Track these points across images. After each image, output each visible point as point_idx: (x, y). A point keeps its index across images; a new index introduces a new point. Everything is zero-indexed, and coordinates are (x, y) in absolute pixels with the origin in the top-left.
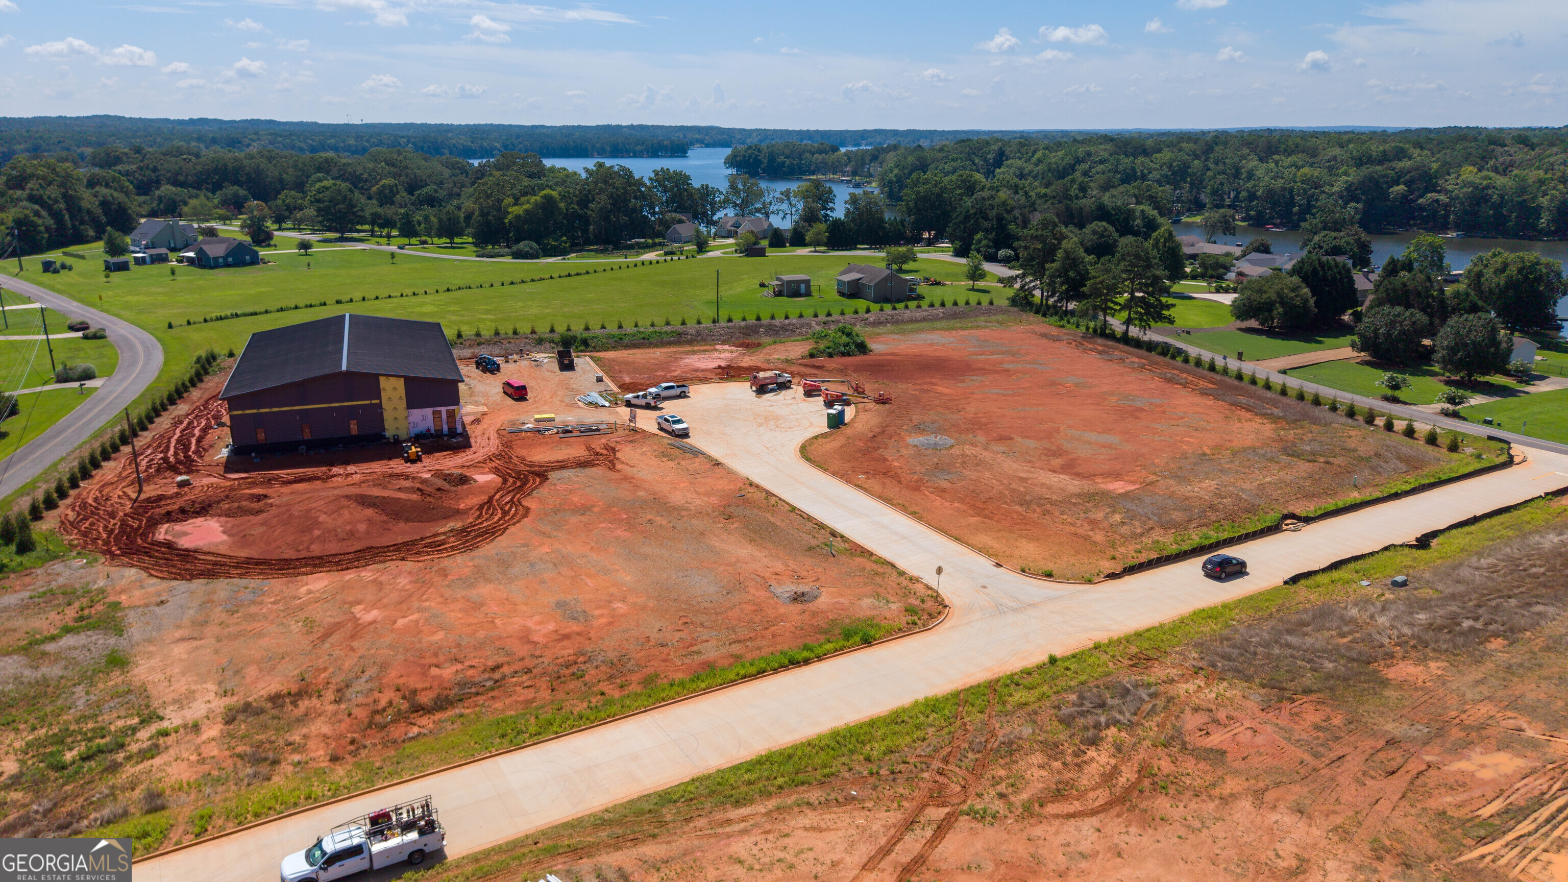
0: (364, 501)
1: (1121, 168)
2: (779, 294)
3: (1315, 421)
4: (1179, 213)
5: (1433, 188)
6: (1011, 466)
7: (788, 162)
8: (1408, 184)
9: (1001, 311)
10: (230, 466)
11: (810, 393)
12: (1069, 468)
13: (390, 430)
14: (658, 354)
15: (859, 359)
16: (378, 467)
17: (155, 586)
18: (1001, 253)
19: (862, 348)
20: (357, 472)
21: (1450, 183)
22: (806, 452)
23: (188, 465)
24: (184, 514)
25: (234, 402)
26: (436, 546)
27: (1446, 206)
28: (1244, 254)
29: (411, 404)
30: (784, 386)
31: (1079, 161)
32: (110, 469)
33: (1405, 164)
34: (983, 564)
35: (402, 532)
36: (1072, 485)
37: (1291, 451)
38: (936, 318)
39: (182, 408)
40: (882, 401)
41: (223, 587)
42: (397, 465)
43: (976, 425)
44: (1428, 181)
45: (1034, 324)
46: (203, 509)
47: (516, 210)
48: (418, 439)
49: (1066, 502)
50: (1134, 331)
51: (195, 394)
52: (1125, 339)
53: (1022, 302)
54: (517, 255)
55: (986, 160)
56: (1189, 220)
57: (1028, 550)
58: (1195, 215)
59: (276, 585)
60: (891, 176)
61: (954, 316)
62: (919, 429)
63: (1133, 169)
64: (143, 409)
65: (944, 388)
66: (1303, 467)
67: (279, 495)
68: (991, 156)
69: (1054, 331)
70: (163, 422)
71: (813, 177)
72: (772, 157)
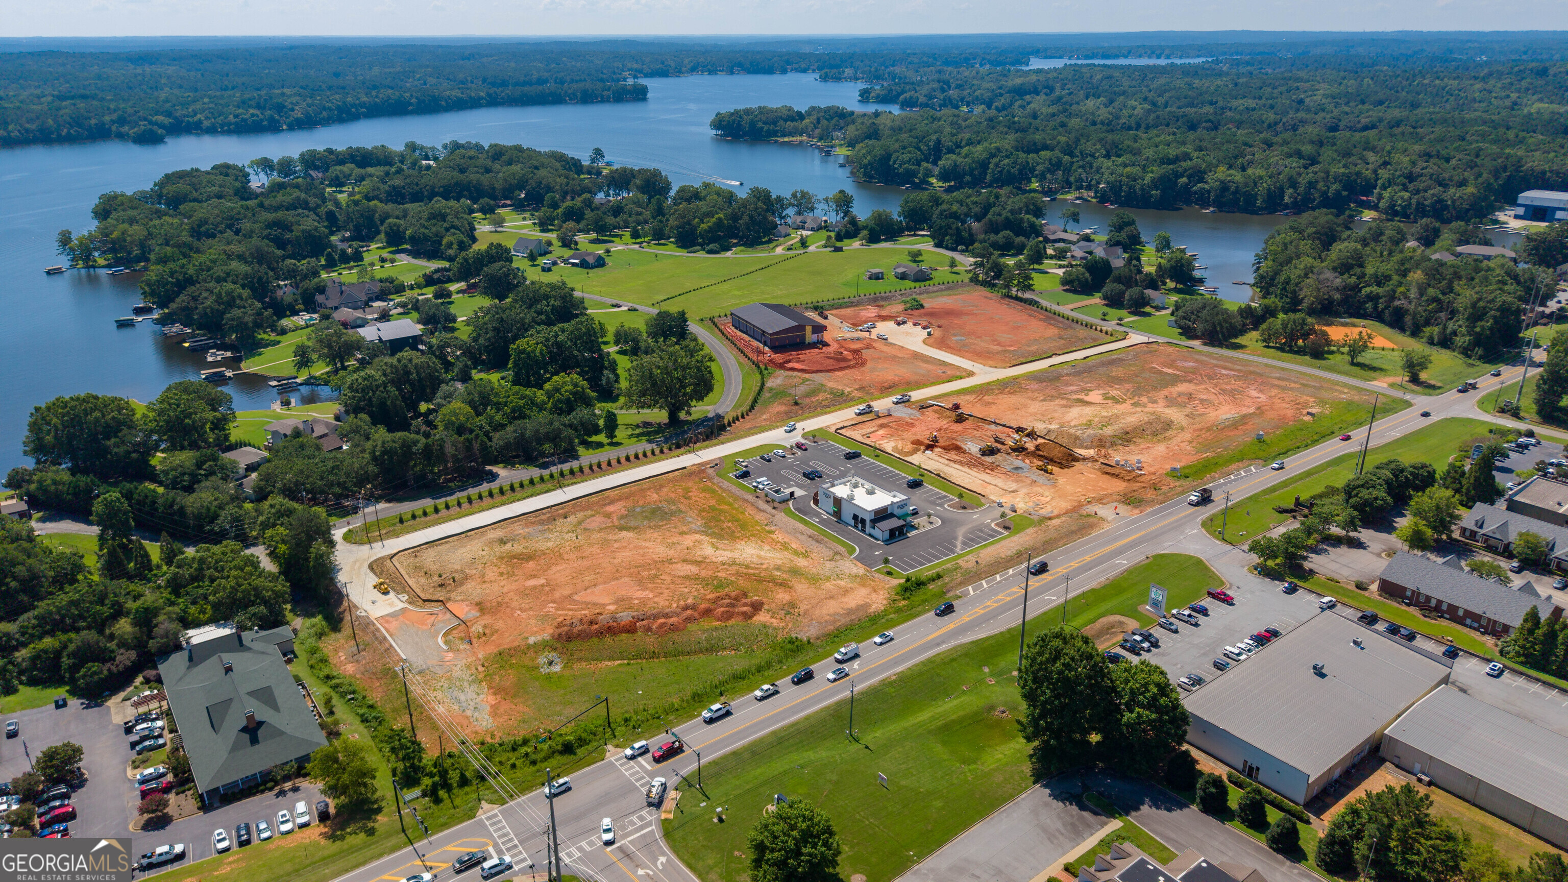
1: (1019, 161)
2: (870, 278)
3: (1071, 328)
4: (1056, 192)
5: (1201, 180)
6: (983, 344)
7: (766, 127)
8: (1189, 177)
9: (965, 285)
11: (915, 324)
12: (999, 344)
13: (807, 340)
14: (849, 311)
15: (921, 311)
18: (959, 248)
19: (922, 306)
21: (1209, 177)
22: (924, 342)
27: (1209, 192)
28: (1078, 241)
29: (813, 333)
30: (904, 323)
31: (993, 156)
33: (1187, 164)
34: (981, 366)
36: (1000, 348)
37: (1061, 338)
38: (942, 290)
40: (940, 327)
43: (970, 333)
44: (1199, 175)
45: (981, 291)
47: (704, 226)
49: (998, 352)
50: (1020, 294)
52: (1017, 298)
53: (975, 280)
54: (709, 252)
55: (927, 145)
56: (1062, 197)
57: (991, 363)
58: (1067, 193)
60: (866, 161)
61: (948, 289)
62: (954, 335)
63: (1028, 163)
65: (957, 321)
66: (1063, 342)
68: (932, 144)
69: (989, 295)
71: (786, 139)
72: (752, 124)
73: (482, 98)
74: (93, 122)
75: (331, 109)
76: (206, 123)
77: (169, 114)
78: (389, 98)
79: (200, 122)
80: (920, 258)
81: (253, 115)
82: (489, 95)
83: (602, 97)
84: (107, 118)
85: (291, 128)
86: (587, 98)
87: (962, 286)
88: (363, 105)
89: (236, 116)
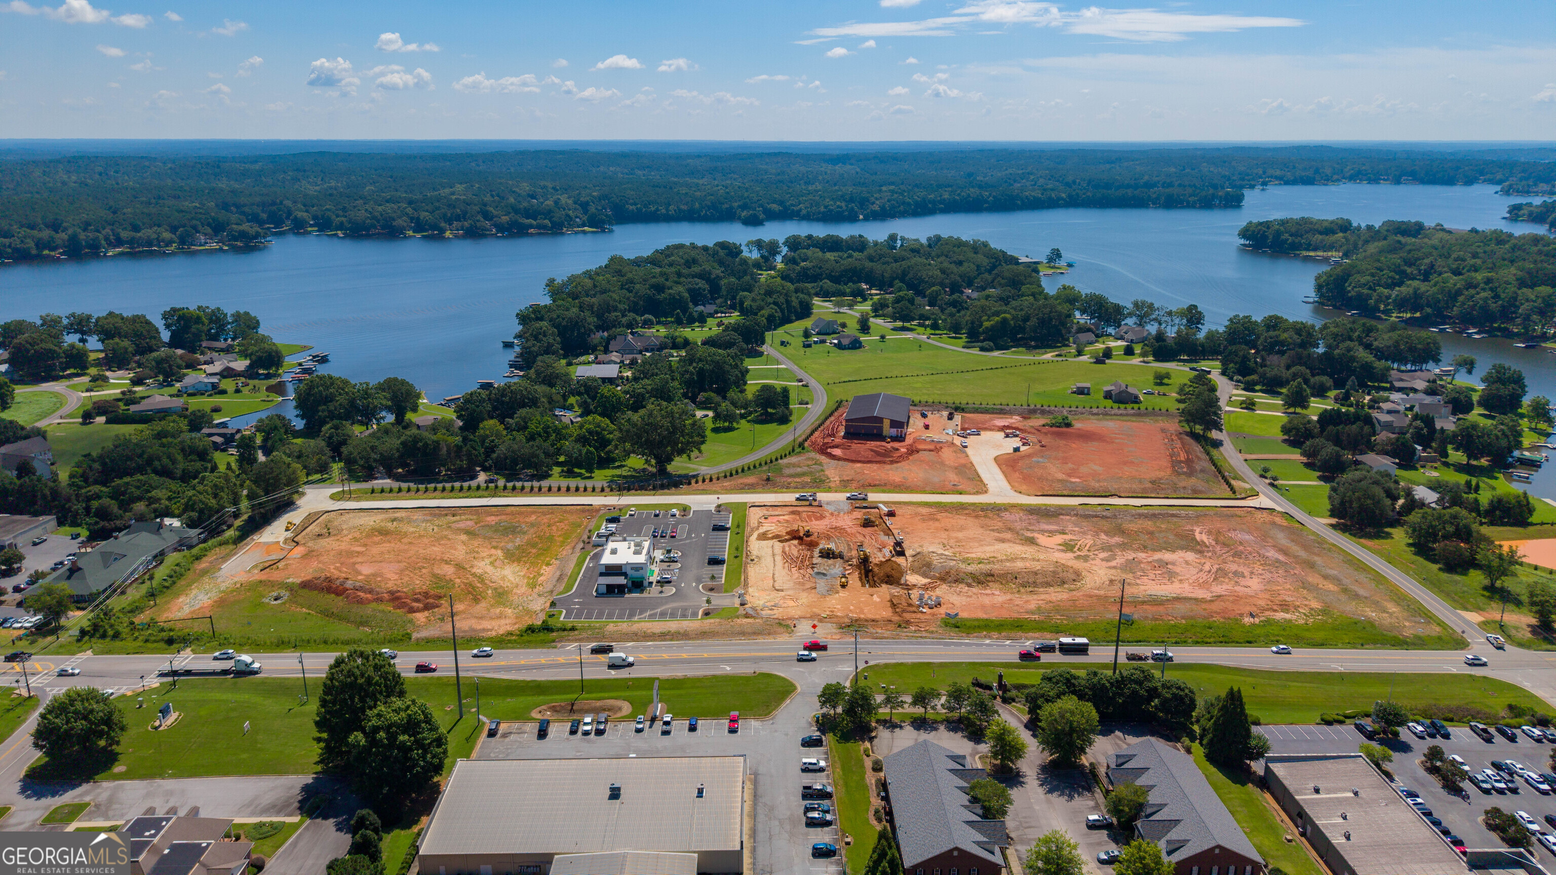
0: (872, 450)
6: (1053, 470)
7: (1290, 239)
9: (1165, 415)
10: (844, 437)
12: (1071, 473)
13: (885, 433)
14: (988, 416)
16: (878, 443)
17: (828, 460)
18: (1235, 378)
19: (1068, 425)
20: (873, 443)
22: (999, 456)
23: (833, 435)
24: (833, 447)
25: (847, 421)
26: (884, 463)
29: (891, 427)
30: (1015, 436)
32: (817, 434)
35: (878, 459)
36: (1062, 477)
37: (1153, 482)
39: (832, 418)
40: (1043, 446)
41: (840, 463)
42: (883, 444)
45: (1172, 423)
46: (837, 447)
47: (987, 324)
48: (891, 437)
49: (1051, 481)
51: (836, 414)
52: (1198, 437)
54: (982, 349)
59: (850, 464)
64: (823, 417)
66: (1148, 485)
67: (854, 446)
69: (1172, 428)
70: (828, 422)
71: (1312, 254)
72: (1278, 234)
73: (1062, 199)
74: (726, 206)
75: (909, 204)
76: (804, 212)
77: (781, 203)
78: (969, 196)
79: (800, 210)
80: (1166, 381)
81: (838, 207)
82: (1070, 196)
83: (1188, 202)
84: (736, 204)
85: (866, 219)
86: (1171, 203)
87: (1161, 415)
88: (942, 202)
89: (826, 207)
